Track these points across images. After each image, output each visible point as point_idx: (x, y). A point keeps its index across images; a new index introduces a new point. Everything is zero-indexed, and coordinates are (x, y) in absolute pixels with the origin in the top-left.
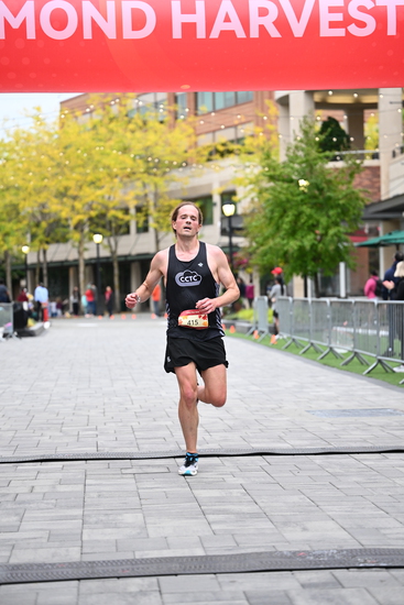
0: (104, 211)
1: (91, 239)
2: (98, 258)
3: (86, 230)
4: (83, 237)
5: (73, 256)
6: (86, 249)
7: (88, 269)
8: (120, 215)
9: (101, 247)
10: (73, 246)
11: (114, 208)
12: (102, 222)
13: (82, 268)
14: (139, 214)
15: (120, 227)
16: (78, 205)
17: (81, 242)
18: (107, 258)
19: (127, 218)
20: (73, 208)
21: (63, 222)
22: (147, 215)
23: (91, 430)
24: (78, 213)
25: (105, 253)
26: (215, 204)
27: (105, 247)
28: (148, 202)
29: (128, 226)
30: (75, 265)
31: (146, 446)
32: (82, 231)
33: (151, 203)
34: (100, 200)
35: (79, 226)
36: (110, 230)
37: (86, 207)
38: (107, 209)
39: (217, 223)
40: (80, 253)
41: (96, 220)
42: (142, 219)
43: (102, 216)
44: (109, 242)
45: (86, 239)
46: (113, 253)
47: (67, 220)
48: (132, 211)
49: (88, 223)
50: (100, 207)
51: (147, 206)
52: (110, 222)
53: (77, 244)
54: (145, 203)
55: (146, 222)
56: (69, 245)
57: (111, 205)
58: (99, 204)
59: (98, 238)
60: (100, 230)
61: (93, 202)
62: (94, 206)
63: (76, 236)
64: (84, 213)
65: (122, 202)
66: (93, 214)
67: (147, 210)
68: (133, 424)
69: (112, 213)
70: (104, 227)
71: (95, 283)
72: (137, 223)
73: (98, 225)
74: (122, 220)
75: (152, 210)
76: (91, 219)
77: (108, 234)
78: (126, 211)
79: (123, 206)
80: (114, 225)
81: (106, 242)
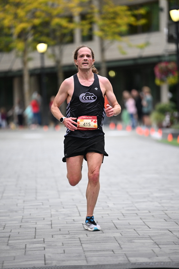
0: (47, 19)
1: (35, 49)
2: (43, 68)
3: (30, 39)
4: (27, 46)
5: (17, 65)
6: (30, 59)
7: (33, 79)
8: (64, 23)
9: (46, 57)
10: (17, 56)
11: (59, 16)
12: (46, 31)
13: (26, 79)
14: (84, 22)
15: (64, 35)
16: (21, 13)
17: (25, 52)
18: (52, 68)
19: (71, 26)
20: (16, 16)
21: (6, 31)
22: (91, 23)
23: (38, 242)
24: (21, 22)
25: (49, 63)
26: (162, 10)
27: (50, 57)
28: (92, 8)
29: (71, 34)
30: (19, 75)
31: (95, 259)
32: (26, 40)
33: (96, 10)
34: (44, 8)
35: (22, 35)
36: (55, 38)
37: (29, 14)
38: (51, 16)
39: (164, 30)
40: (25, 63)
41: (40, 29)
42: (87, 27)
43: (46, 24)
44: (53, 51)
45: (30, 48)
46: (58, 62)
47: (10, 28)
48: (77, 19)
49: (32, 32)
50: (43, 15)
51: (92, 13)
52: (54, 31)
53: (20, 53)
54: (89, 11)
55: (91, 30)
56: (12, 55)
57: (55, 12)
58: (43, 11)
59: (42, 47)
60: (44, 38)
61: (36, 9)
62: (38, 13)
63: (20, 45)
64: (27, 22)
65: (67, 9)
66: (37, 21)
67: (92, 18)
68: (81, 236)
69: (56, 21)
70: (48, 35)
71: (40, 93)
72: (82, 31)
73: (42, 34)
74: (66, 28)
75: (97, 18)
76: (34, 27)
77: (52, 43)
78: (70, 18)
79: (67, 14)
80: (58, 34)
81: (50, 51)
